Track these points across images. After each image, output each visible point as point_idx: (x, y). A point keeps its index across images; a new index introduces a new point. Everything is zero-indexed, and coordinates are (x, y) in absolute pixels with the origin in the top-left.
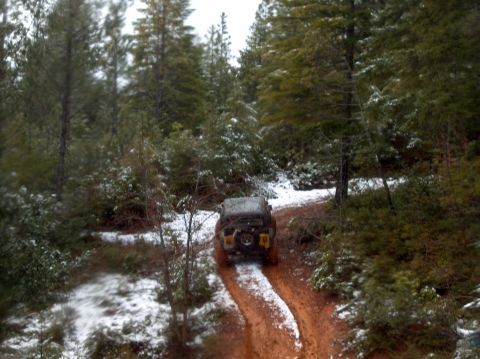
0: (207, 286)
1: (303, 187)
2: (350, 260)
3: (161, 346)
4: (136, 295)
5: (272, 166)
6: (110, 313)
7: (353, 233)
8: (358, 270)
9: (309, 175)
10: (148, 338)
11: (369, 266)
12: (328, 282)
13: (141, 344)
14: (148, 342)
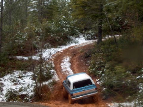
0: (50, 73)
1: (88, 39)
2: (101, 63)
3: (32, 95)
4: (25, 78)
5: (78, 33)
6: (15, 84)
7: (102, 53)
8: (104, 67)
9: (90, 35)
10: (28, 93)
11: (107, 65)
12: (93, 71)
13: (25, 95)
14: (27, 94)
